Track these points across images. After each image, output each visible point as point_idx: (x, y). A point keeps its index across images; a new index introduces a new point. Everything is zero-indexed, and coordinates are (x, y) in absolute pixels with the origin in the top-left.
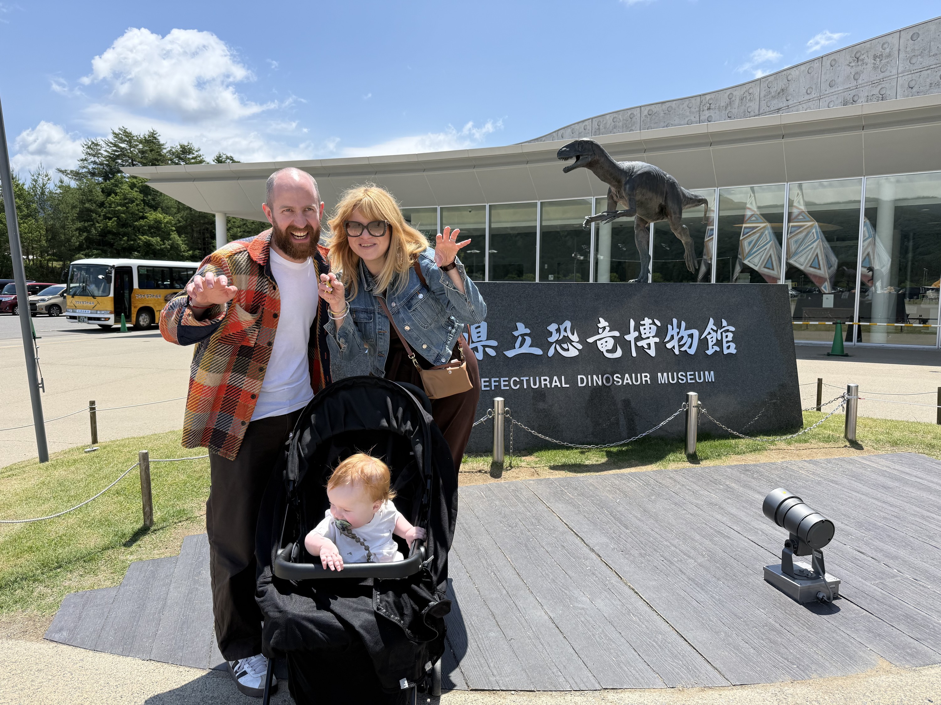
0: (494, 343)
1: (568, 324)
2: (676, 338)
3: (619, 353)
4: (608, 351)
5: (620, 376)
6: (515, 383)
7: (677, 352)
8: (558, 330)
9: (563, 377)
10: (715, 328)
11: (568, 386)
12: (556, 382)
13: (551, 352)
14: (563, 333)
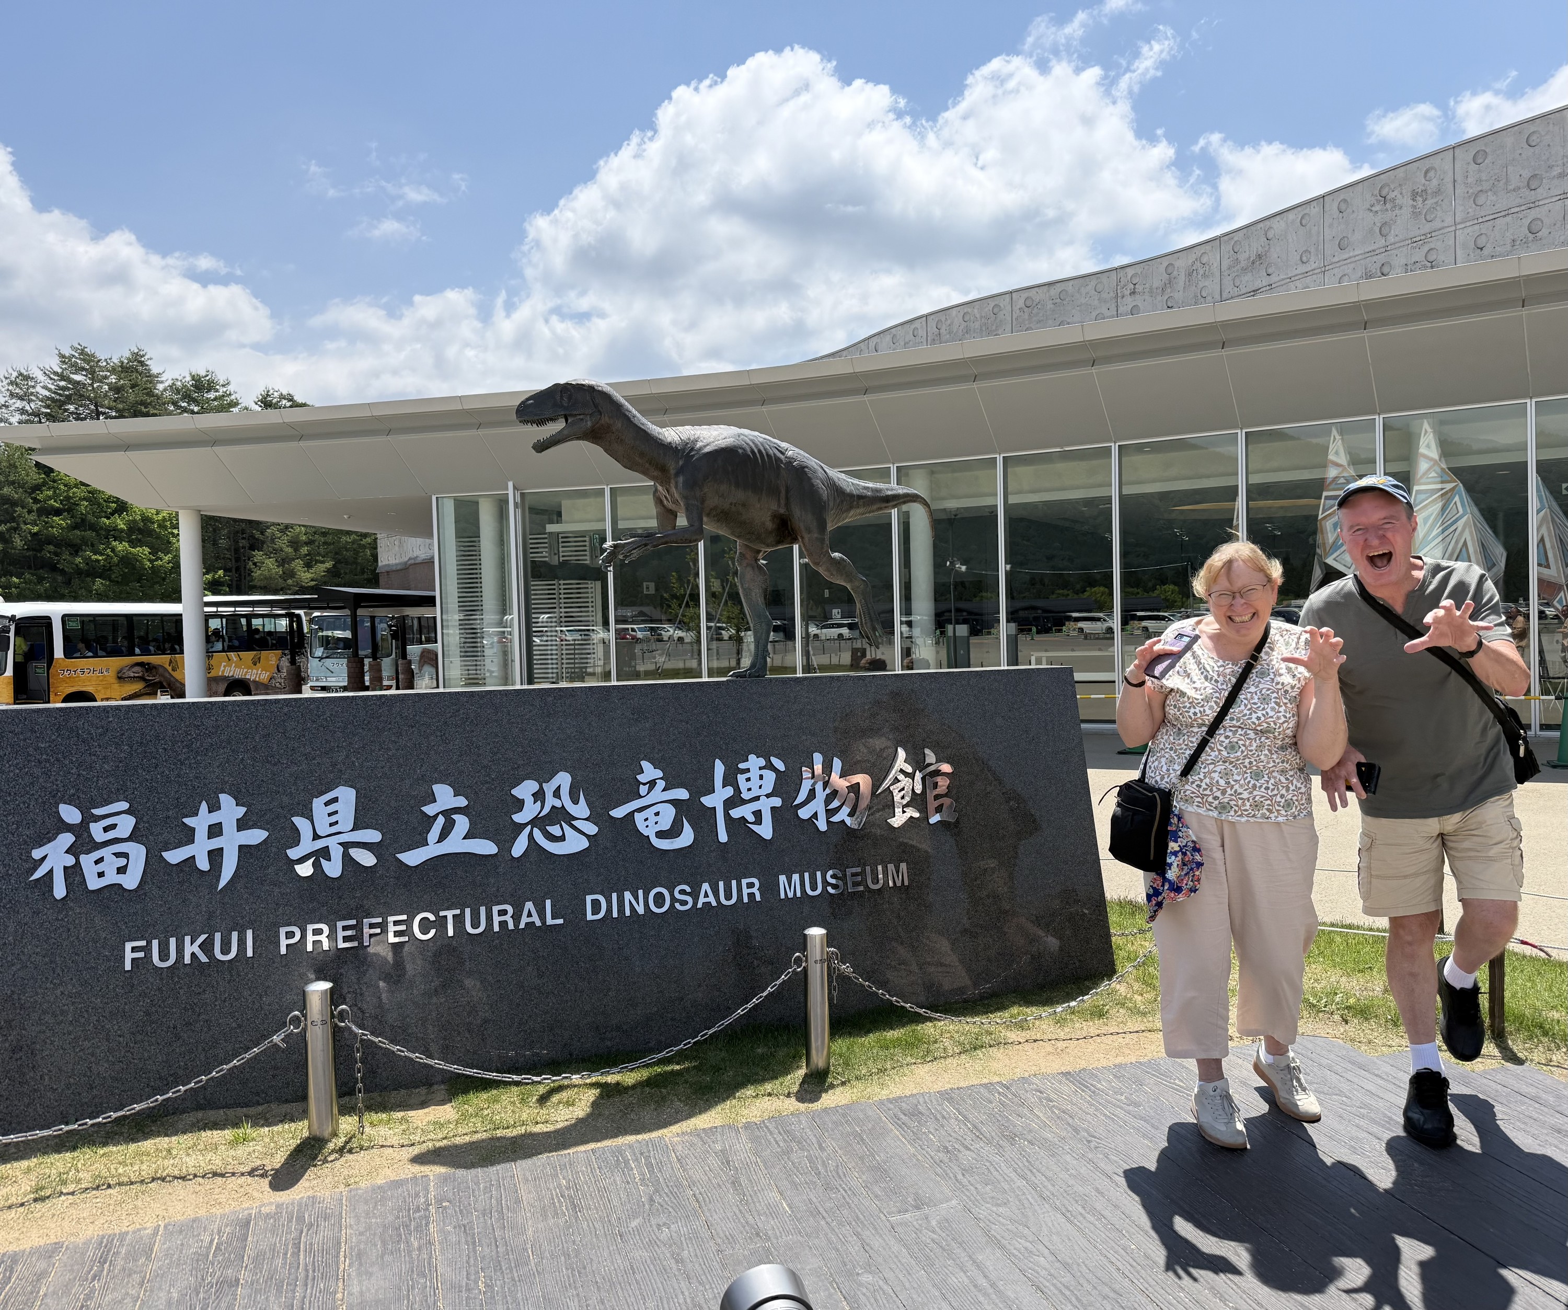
0: (373, 836)
1: (563, 779)
2: (821, 795)
3: (687, 838)
4: (661, 835)
5: (688, 889)
6: (425, 926)
7: (822, 825)
8: (539, 796)
9: (548, 903)
10: (909, 769)
11: (561, 921)
12: (530, 915)
13: (519, 848)
14: (551, 801)
